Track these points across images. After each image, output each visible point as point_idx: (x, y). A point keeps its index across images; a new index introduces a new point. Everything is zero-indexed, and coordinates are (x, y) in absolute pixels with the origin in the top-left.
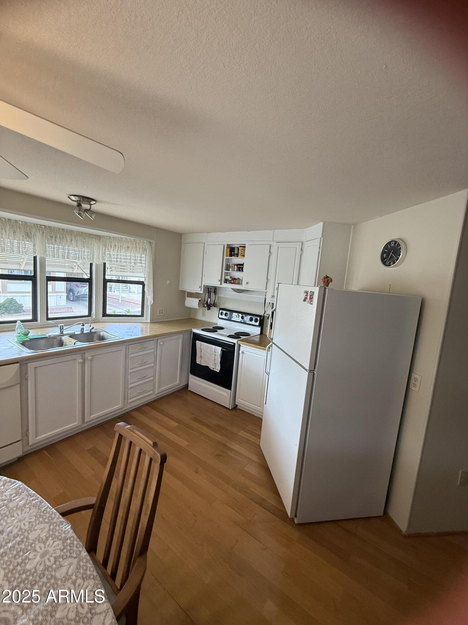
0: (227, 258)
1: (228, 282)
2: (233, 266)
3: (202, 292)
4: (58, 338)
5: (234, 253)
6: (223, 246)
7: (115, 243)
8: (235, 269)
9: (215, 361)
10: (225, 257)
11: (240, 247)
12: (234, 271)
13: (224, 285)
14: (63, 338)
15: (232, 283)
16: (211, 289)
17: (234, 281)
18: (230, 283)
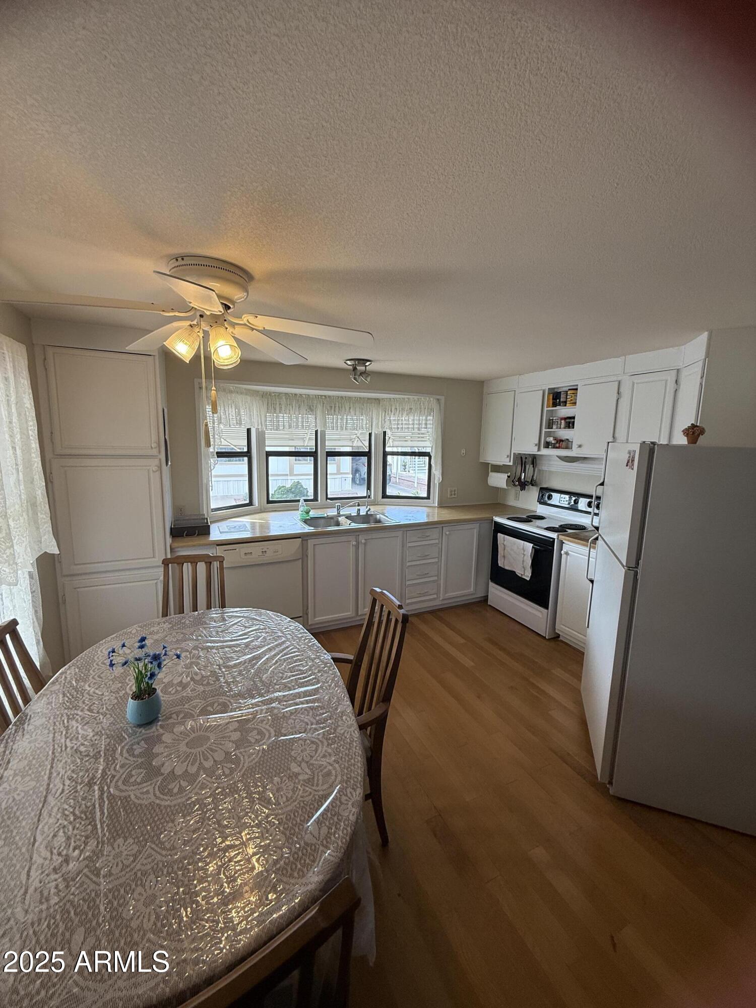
0: (548, 409)
1: (550, 447)
2: (559, 421)
3: (511, 464)
4: (335, 519)
5: (560, 401)
6: (541, 392)
7: (396, 406)
8: (563, 426)
9: (523, 564)
10: (546, 409)
11: (569, 390)
12: (560, 428)
13: (544, 452)
14: (340, 519)
15: (557, 448)
16: (526, 458)
17: (561, 443)
18: (554, 447)
